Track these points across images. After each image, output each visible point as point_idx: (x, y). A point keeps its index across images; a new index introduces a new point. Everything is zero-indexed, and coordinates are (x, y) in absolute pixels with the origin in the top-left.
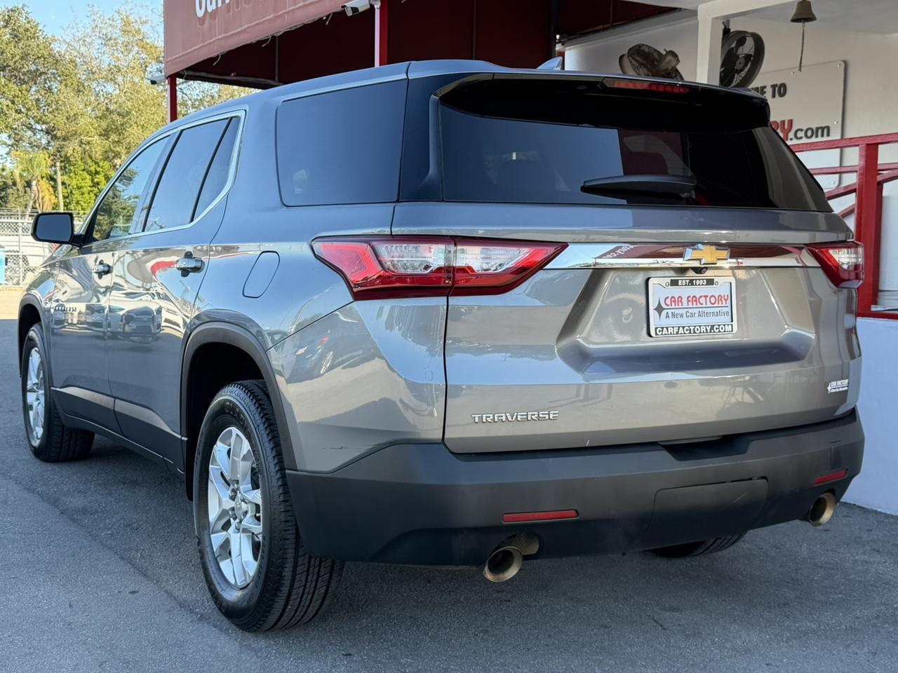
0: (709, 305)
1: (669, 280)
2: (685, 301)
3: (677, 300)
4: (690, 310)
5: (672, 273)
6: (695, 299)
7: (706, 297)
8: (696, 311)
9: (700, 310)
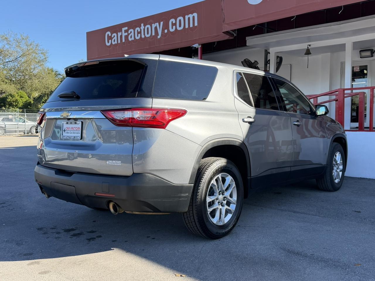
0: (76, 130)
1: (66, 122)
2: (70, 128)
3: (68, 128)
4: (71, 132)
5: (66, 120)
6: (72, 128)
7: (75, 127)
8: (72, 132)
9: (74, 131)
